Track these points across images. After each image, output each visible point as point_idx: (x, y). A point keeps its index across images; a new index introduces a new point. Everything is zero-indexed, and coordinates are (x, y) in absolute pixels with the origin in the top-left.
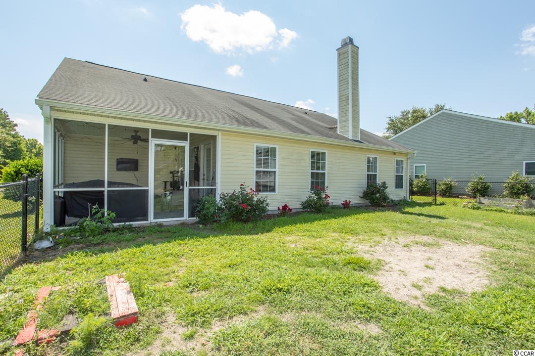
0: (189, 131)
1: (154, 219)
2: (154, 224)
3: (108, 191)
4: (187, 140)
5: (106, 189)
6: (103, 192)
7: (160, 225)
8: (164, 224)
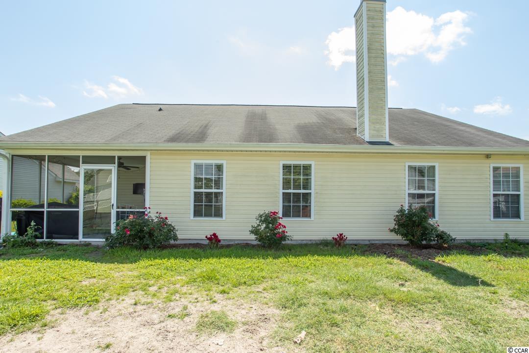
0: (117, 154)
1: (83, 238)
2: (83, 243)
3: (48, 212)
4: (115, 164)
5: (45, 210)
6: (43, 212)
7: (88, 245)
8: (93, 244)
